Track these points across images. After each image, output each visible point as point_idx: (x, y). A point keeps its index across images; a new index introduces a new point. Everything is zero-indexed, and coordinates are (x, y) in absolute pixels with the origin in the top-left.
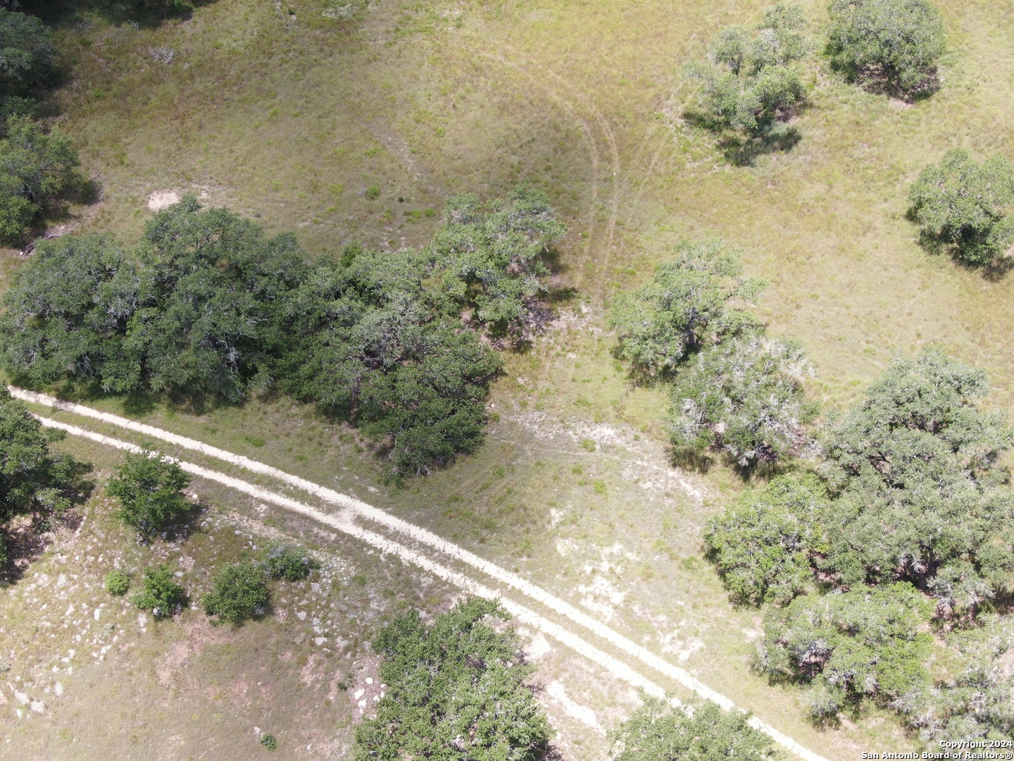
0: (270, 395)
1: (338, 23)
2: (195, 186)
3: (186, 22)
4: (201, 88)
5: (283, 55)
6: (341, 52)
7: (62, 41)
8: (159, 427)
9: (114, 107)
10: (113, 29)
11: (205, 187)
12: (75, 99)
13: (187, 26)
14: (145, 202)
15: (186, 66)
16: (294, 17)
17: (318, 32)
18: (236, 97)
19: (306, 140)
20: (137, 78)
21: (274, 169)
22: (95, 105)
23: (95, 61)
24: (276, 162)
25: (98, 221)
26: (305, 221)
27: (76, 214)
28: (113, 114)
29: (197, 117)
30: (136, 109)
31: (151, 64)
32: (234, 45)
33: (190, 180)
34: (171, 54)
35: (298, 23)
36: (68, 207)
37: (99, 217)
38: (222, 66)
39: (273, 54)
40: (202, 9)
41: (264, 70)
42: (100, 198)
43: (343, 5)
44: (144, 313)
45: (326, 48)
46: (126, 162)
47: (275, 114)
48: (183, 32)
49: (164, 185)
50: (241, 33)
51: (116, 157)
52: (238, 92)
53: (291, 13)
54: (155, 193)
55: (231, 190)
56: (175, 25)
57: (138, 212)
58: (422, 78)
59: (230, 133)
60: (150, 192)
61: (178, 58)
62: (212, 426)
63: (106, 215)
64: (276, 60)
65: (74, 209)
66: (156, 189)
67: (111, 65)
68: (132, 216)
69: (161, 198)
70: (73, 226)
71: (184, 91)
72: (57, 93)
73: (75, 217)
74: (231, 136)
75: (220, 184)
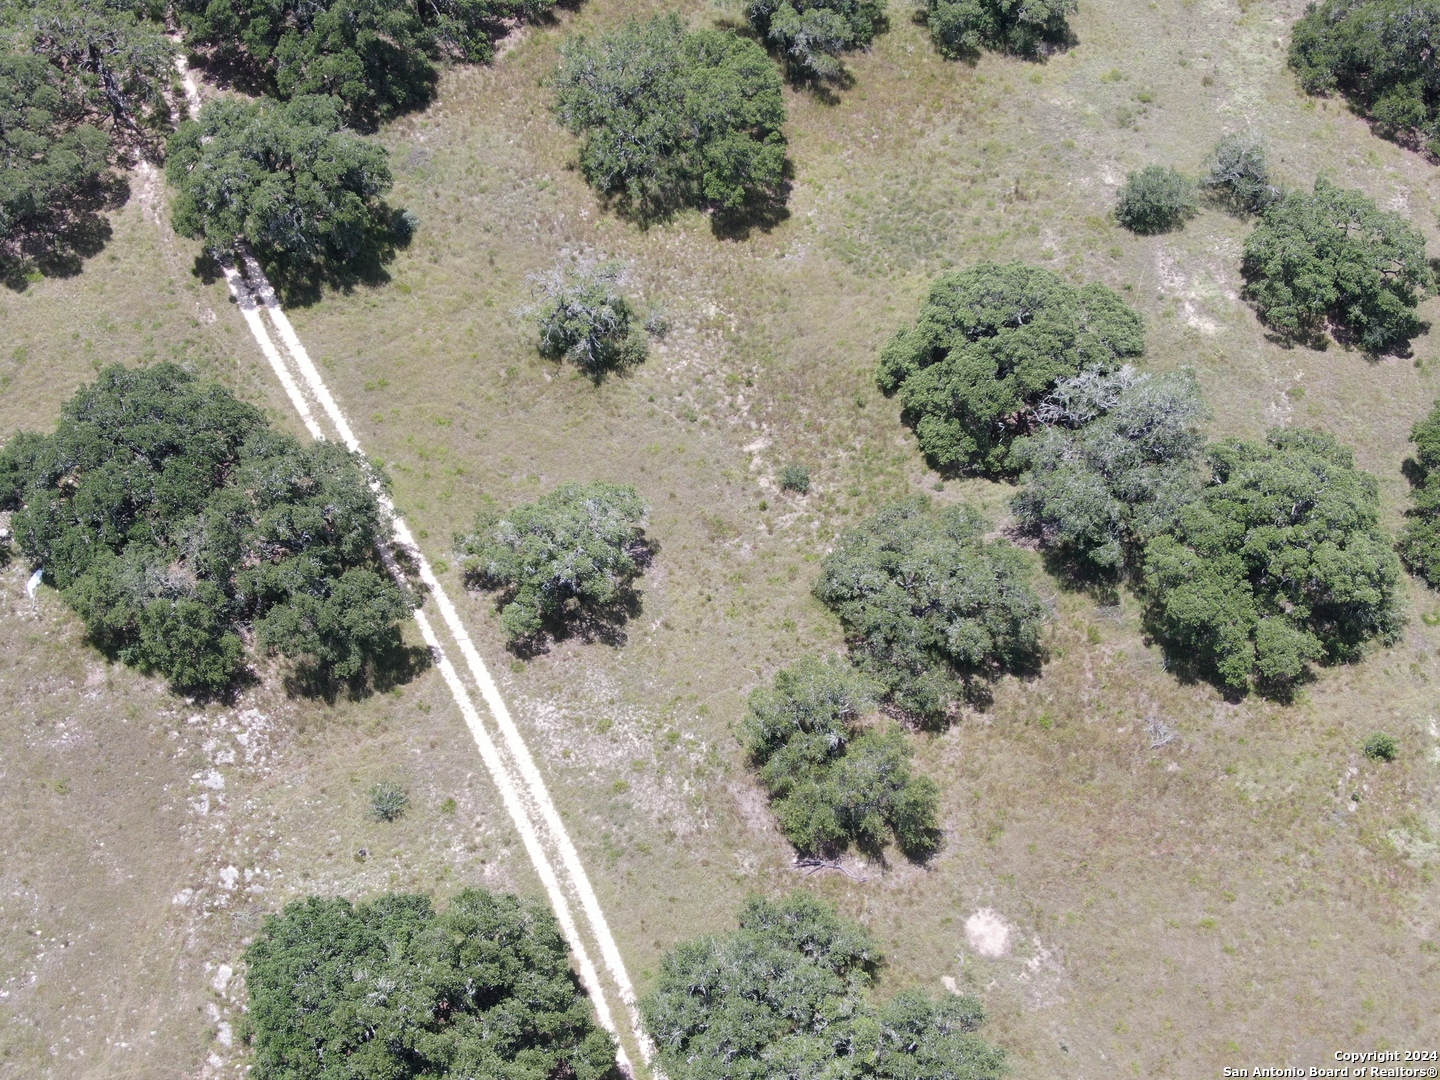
1: (1397, 860)
2: (1036, 941)
3: (1227, 704)
4: (1159, 814)
5: (1292, 850)
6: (1360, 907)
9: (1046, 755)
10: (1139, 640)
11: (1046, 954)
12: (1017, 707)
13: (1222, 709)
14: (968, 913)
15: (1172, 767)
16: (1353, 807)
17: (1362, 852)
18: (1187, 862)
19: (1207, 995)
20: (1104, 738)
21: (1138, 1000)
22: (1031, 733)
23: (1083, 671)
24: (1147, 993)
25: (901, 891)
27: (889, 861)
28: (1036, 762)
29: (1122, 849)
30: (1064, 780)
31: (1137, 730)
32: (1250, 784)
33: (1038, 929)
34: (1169, 738)
35: (1350, 819)
36: (888, 844)
37: (906, 889)
38: (1210, 804)
39: (1281, 837)
40: (1260, 702)
41: (1251, 852)
42: (930, 863)
43: (1426, 840)
45: (1349, 882)
46: (996, 843)
47: (1208, 925)
48: (1210, 717)
49: (1006, 910)
50: (1273, 774)
51: (990, 823)
52: (1195, 857)
53: (1355, 798)
54: (988, 911)
55: (1069, 984)
56: (1211, 698)
57: (949, 920)
58: (1422, 1030)
59: (1135, 905)
60: (983, 905)
61: (1171, 750)
63: (915, 892)
64: (1278, 850)
65: (891, 853)
66: (995, 906)
67: (1096, 692)
68: (938, 919)
69: (989, 923)
70: (872, 873)
71: (1138, 800)
72: (1008, 677)
73: (884, 865)
74: (1134, 911)
75: (1064, 965)
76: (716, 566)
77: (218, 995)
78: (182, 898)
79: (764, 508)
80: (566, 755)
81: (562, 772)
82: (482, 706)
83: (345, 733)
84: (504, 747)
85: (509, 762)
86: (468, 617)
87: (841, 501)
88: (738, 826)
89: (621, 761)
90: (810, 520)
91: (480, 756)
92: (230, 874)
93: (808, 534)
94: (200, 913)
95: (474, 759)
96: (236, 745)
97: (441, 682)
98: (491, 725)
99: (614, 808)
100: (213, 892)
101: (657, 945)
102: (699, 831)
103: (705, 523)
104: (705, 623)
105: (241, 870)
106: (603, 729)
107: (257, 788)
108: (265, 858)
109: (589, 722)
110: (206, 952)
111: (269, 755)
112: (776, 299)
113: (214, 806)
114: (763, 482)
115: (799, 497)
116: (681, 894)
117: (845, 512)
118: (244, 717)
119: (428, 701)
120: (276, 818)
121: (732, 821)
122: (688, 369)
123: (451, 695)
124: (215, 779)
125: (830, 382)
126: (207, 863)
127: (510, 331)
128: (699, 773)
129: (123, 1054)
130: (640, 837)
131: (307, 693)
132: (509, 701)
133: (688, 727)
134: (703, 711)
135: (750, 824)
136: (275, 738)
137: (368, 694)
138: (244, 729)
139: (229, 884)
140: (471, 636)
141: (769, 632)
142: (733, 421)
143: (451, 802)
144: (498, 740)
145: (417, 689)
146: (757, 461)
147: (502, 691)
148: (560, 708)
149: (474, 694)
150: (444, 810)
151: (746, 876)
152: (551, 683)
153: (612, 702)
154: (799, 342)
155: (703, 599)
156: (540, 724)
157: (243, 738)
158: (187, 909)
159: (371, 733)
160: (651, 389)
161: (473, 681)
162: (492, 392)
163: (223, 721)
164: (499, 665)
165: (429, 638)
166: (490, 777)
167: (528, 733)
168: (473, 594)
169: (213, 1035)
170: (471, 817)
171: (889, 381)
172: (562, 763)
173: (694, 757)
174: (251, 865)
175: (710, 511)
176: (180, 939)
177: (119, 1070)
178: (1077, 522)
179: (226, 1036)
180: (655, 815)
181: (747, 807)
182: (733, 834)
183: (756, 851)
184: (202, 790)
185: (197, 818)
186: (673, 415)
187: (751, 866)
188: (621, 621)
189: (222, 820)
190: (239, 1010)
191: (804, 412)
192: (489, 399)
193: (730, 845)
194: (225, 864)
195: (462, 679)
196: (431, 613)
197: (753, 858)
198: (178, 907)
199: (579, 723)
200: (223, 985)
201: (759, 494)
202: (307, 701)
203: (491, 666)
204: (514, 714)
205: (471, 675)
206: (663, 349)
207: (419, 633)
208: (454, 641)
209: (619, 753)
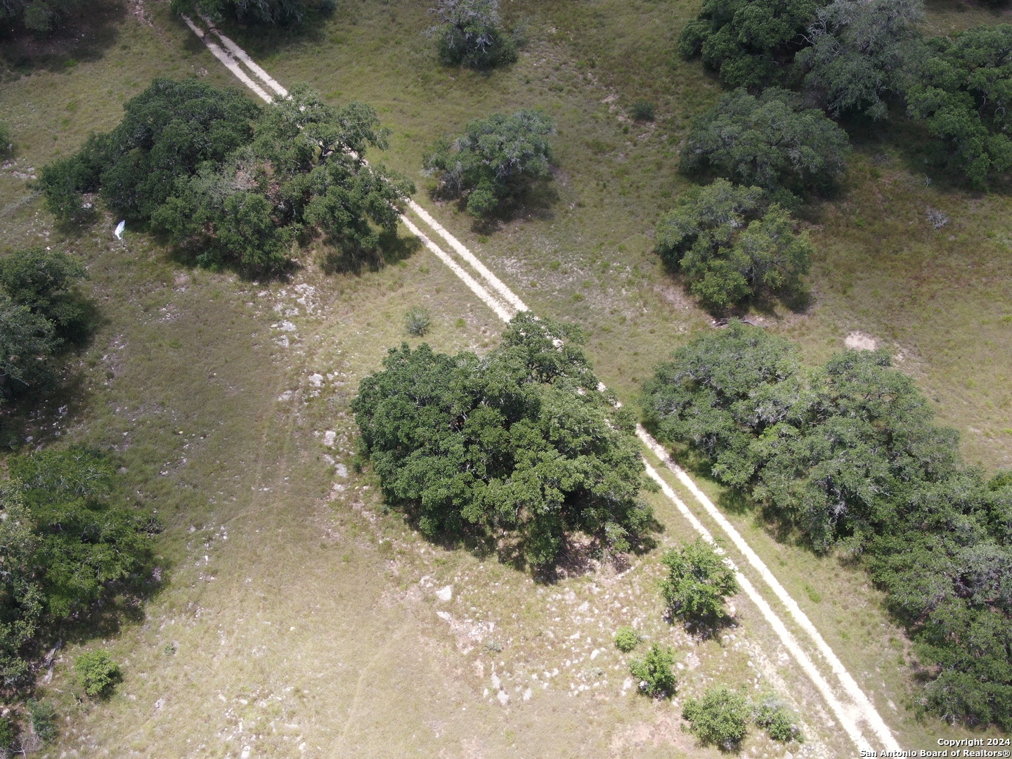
0: (851, 563)
2: (896, 345)
3: (974, 200)
4: (953, 264)
7: (855, 163)
8: (739, 531)
9: (866, 241)
10: (906, 174)
11: (905, 351)
12: (838, 218)
13: (972, 204)
14: (844, 336)
15: (952, 238)
18: (981, 288)
20: (901, 227)
21: (977, 367)
22: (852, 231)
23: (874, 194)
24: (982, 363)
25: (794, 329)
26: (977, 428)
27: (779, 314)
28: (862, 247)
29: (935, 287)
30: (885, 253)
31: (921, 221)
32: (1006, 241)
33: (895, 338)
34: (944, 222)
36: (776, 305)
37: (797, 327)
38: (984, 255)
40: (996, 196)
42: (808, 312)
44: (785, 428)
46: (849, 293)
47: (1007, 320)
48: (966, 208)
49: (870, 330)
51: (842, 284)
52: (985, 284)
54: (857, 333)
55: (927, 365)
56: (963, 198)
57: (833, 341)
59: (956, 315)
60: (853, 330)
61: (948, 228)
62: (783, 558)
63: (804, 328)
65: (779, 309)
66: (861, 330)
67: (886, 204)
68: (826, 341)
69: (860, 339)
70: (771, 323)
71: (936, 258)
72: (825, 204)
73: (777, 317)
74: (956, 319)
75: (920, 355)
76: (603, 169)
77: (330, 448)
78: (285, 397)
79: (626, 131)
80: (534, 285)
81: (534, 296)
82: (466, 265)
83: (373, 291)
84: (488, 286)
85: (495, 293)
86: (439, 217)
87: (679, 122)
88: (668, 309)
89: (573, 283)
90: (660, 135)
91: (473, 293)
92: (317, 379)
93: (661, 143)
94: (301, 403)
95: (470, 295)
96: (297, 305)
97: (432, 255)
98: (475, 275)
99: (577, 310)
100: (307, 389)
101: (634, 380)
102: (642, 315)
103: (588, 145)
104: (606, 201)
105: (324, 375)
106: (555, 267)
107: (321, 328)
108: (339, 365)
109: (544, 265)
110: (312, 425)
111: (323, 309)
112: (595, 21)
113: (292, 341)
114: (620, 119)
115: (648, 124)
116: (640, 350)
117: (683, 128)
118: (299, 288)
119: (425, 267)
120: (340, 343)
121: (663, 307)
122: (548, 63)
123: (441, 261)
124: (289, 326)
125: (648, 59)
126: (298, 374)
127: (418, 56)
128: (630, 283)
129: (267, 495)
130: (601, 324)
131: (339, 270)
132: (483, 260)
133: (614, 260)
134: (621, 249)
135: (676, 307)
136: (324, 300)
137: (383, 266)
138: (301, 296)
139: (318, 383)
140: (444, 227)
141: (654, 200)
142: (589, 88)
143: (461, 321)
144: (483, 282)
145: (416, 261)
146: (612, 107)
147: (476, 255)
148: (520, 260)
149: (457, 258)
150: (458, 326)
151: (684, 335)
152: (510, 246)
153: (556, 252)
154: (619, 41)
155: (601, 187)
156: (509, 270)
157: (302, 300)
158: (291, 402)
159: (392, 289)
160: (526, 76)
161: (455, 252)
162: (416, 90)
163: (284, 292)
164: (470, 241)
165: (415, 231)
166: (485, 304)
167: (503, 276)
168: (438, 204)
169: (333, 472)
170: (478, 329)
171: (691, 50)
172: (532, 291)
173: (623, 276)
174: (330, 371)
175: (589, 139)
176: (291, 420)
177: (266, 505)
178: (856, 89)
179: (342, 471)
180: (607, 310)
181: (670, 298)
182: (666, 314)
183: (685, 321)
184: (281, 333)
185: (282, 349)
186: (546, 89)
187: (685, 329)
188: (547, 207)
189: (301, 348)
190: (348, 455)
191: (637, 78)
192: (415, 94)
193: (666, 319)
194: (311, 373)
195: (446, 252)
196: (412, 217)
197: (684, 325)
198: (284, 402)
199: (537, 267)
200: (331, 443)
201: (620, 125)
202: (341, 276)
203: (464, 242)
204: (490, 267)
205: (452, 248)
206: (526, 55)
207: (408, 230)
208: (434, 231)
209: (571, 279)
